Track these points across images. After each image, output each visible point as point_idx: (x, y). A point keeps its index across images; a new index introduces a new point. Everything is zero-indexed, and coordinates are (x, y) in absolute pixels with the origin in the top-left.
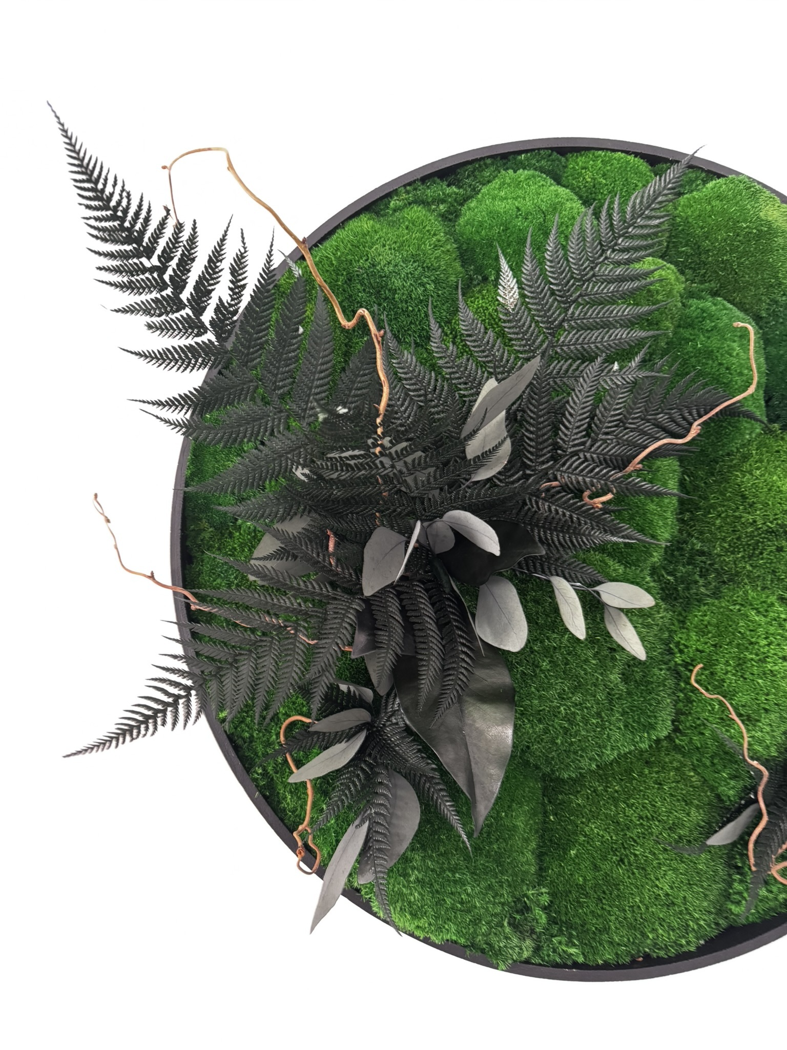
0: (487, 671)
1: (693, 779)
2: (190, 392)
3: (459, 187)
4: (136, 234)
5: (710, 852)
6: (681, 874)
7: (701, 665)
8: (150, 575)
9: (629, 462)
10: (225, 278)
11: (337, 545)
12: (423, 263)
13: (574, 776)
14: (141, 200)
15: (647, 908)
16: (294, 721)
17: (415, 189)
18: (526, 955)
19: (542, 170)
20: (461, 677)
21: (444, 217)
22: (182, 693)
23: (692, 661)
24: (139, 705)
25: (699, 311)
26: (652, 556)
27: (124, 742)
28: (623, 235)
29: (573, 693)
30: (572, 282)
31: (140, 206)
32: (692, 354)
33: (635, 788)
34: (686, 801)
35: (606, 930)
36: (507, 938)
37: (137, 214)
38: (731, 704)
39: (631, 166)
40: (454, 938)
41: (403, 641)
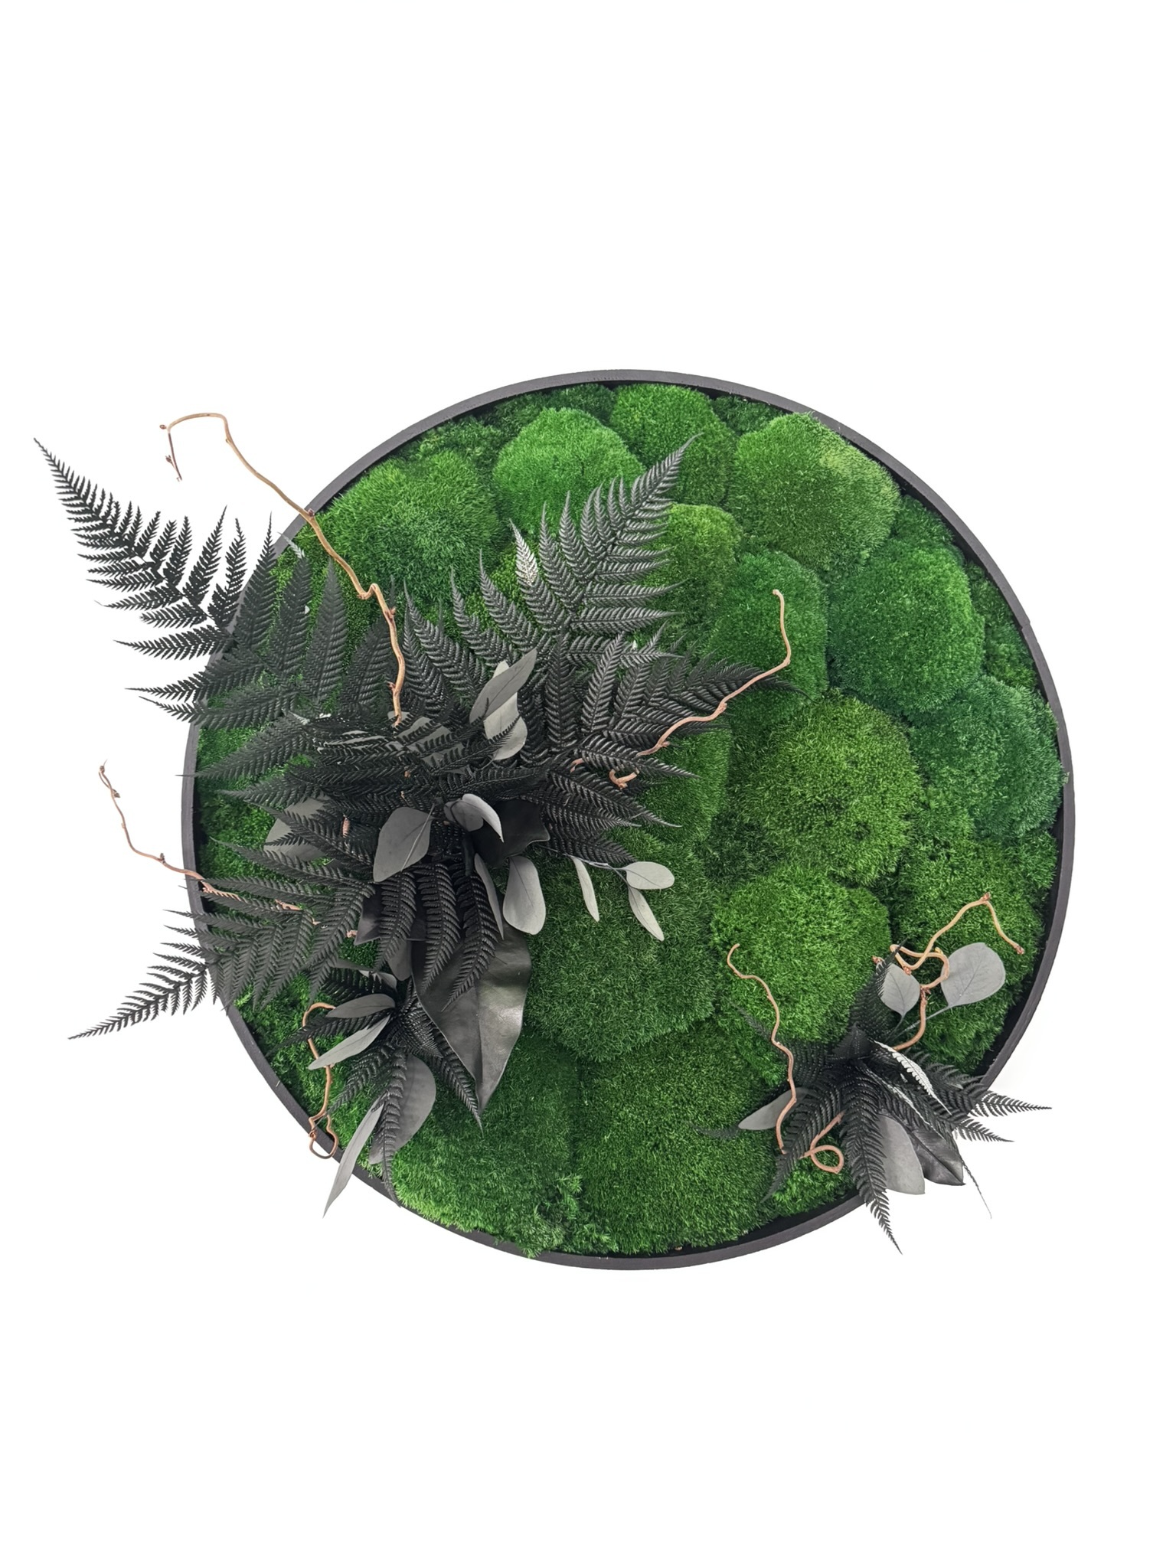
0: (508, 954)
1: (736, 1063)
2: (190, 678)
3: (498, 427)
4: (126, 537)
5: (751, 1138)
6: (718, 1159)
7: (738, 945)
8: (159, 857)
9: (657, 739)
10: (223, 566)
11: (351, 829)
12: (452, 520)
13: (609, 1059)
14: (130, 507)
15: (682, 1195)
16: (318, 1008)
17: (448, 430)
18: (556, 1242)
19: (586, 408)
20: (481, 960)
21: (478, 462)
22: (183, 980)
23: (730, 940)
24: (141, 992)
25: (752, 568)
26: (695, 830)
27: (125, 1025)
28: (630, 518)
29: (603, 975)
30: (586, 560)
31: (129, 514)
32: (741, 617)
33: (670, 1071)
34: (725, 1085)
35: (640, 1217)
36: (536, 1226)
37: (126, 521)
38: (769, 985)
39: (685, 402)
40: (481, 1225)
41: (411, 928)
